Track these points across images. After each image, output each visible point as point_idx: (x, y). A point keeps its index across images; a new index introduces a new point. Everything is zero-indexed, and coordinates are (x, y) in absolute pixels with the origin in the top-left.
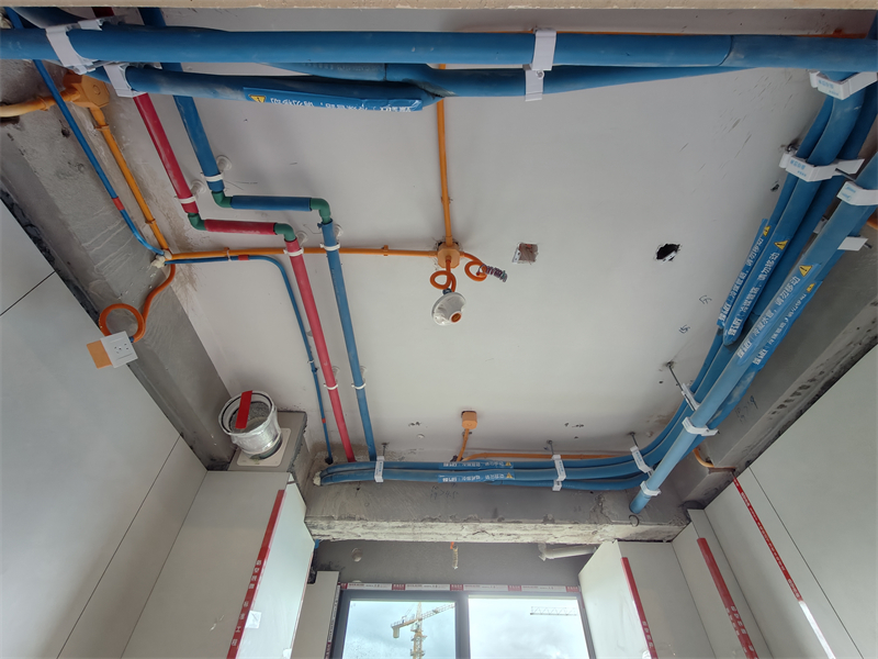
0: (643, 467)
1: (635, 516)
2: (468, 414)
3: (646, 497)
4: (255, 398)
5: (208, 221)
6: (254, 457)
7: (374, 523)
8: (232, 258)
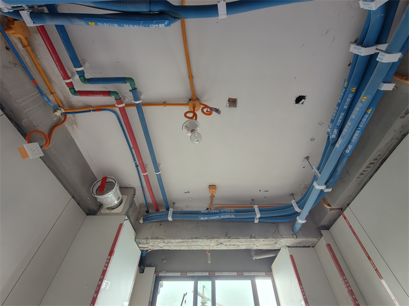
0: (297, 209)
1: (295, 234)
2: (212, 187)
3: (300, 224)
4: (108, 180)
5: (78, 91)
6: (108, 209)
7: (168, 240)
8: (93, 111)
